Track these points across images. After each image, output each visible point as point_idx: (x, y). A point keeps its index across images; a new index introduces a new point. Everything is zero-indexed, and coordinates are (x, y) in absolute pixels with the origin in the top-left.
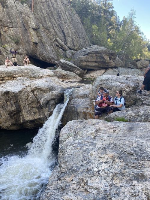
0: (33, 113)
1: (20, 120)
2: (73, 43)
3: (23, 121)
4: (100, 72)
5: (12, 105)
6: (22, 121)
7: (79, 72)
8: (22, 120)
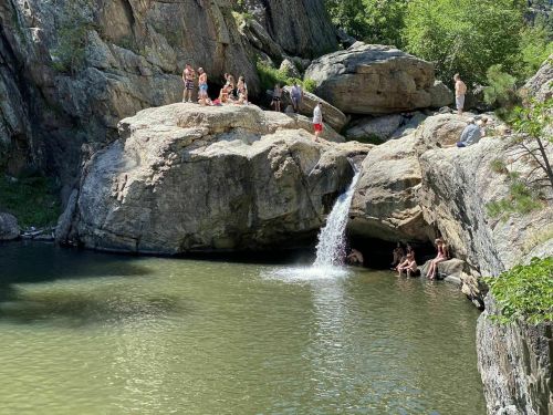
0: (283, 201)
1: (247, 221)
2: (294, 33)
3: (253, 222)
4: (391, 120)
5: (236, 184)
6: (249, 225)
7: (337, 120)
8: (250, 220)
